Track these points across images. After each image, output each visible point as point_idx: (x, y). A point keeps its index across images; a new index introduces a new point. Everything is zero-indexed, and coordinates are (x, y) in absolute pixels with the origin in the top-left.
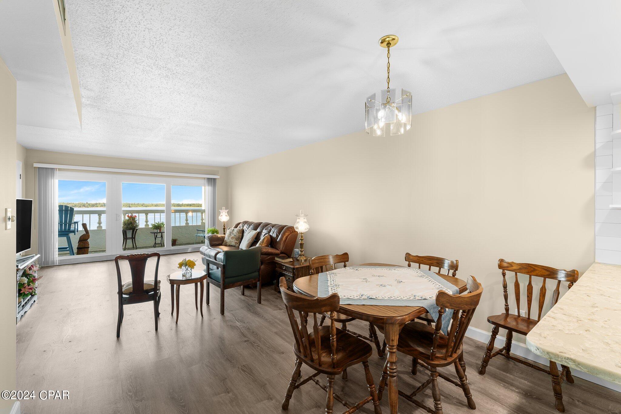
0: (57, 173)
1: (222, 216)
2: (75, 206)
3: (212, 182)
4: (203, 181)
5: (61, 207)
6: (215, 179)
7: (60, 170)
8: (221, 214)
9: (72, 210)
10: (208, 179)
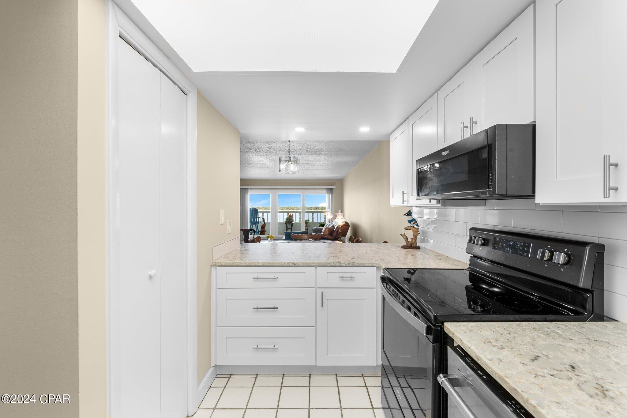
0: (249, 190)
1: (338, 218)
2: (260, 209)
3: (331, 191)
4: (325, 191)
5: (250, 209)
6: (332, 189)
7: (250, 189)
8: (337, 217)
9: (257, 210)
10: (327, 189)
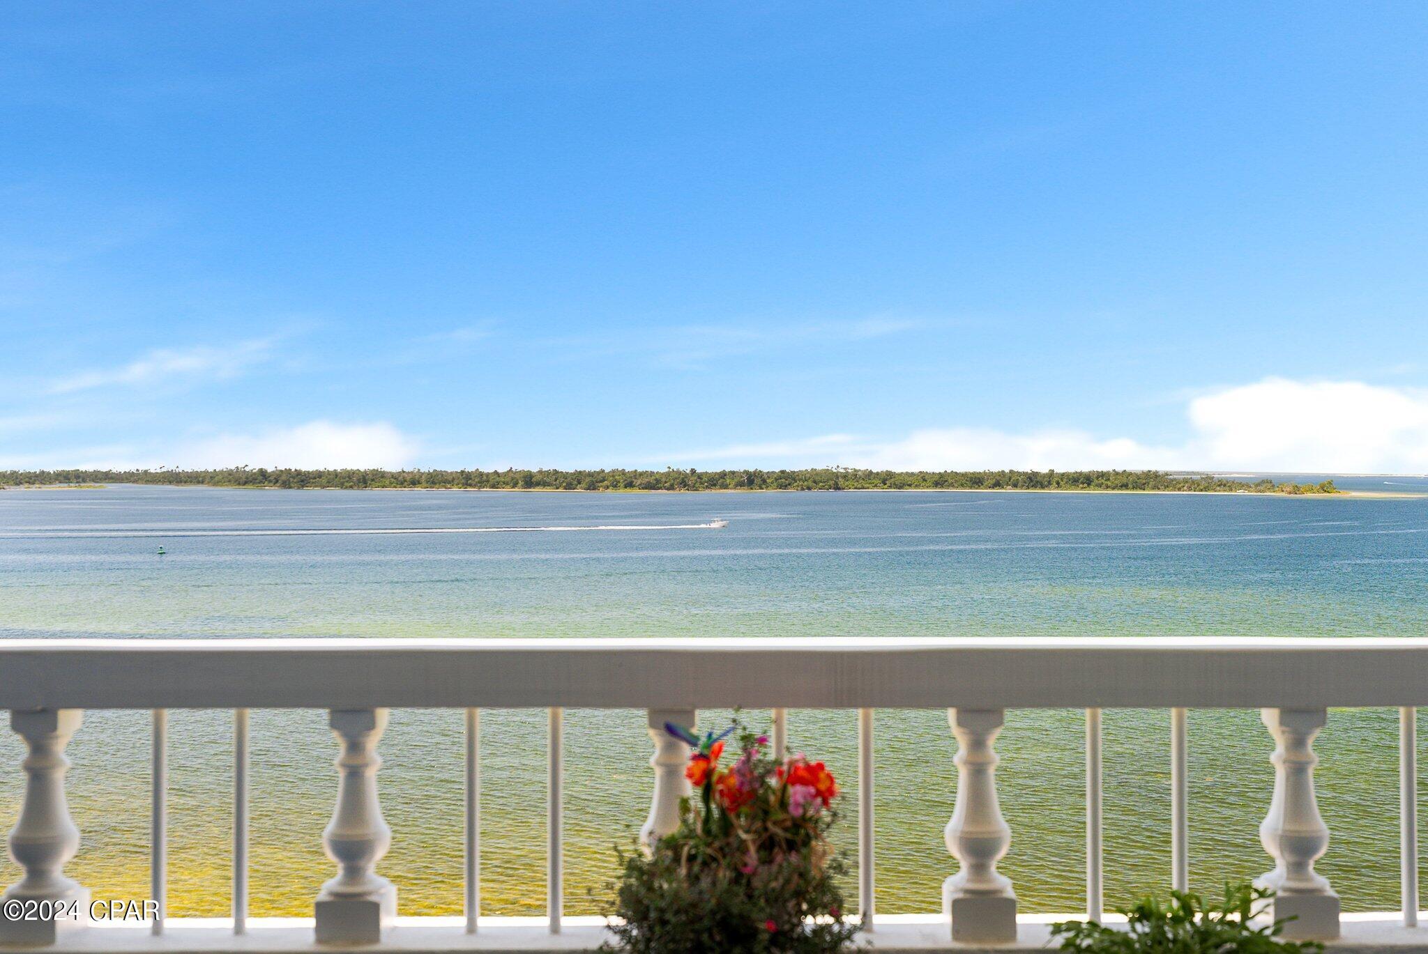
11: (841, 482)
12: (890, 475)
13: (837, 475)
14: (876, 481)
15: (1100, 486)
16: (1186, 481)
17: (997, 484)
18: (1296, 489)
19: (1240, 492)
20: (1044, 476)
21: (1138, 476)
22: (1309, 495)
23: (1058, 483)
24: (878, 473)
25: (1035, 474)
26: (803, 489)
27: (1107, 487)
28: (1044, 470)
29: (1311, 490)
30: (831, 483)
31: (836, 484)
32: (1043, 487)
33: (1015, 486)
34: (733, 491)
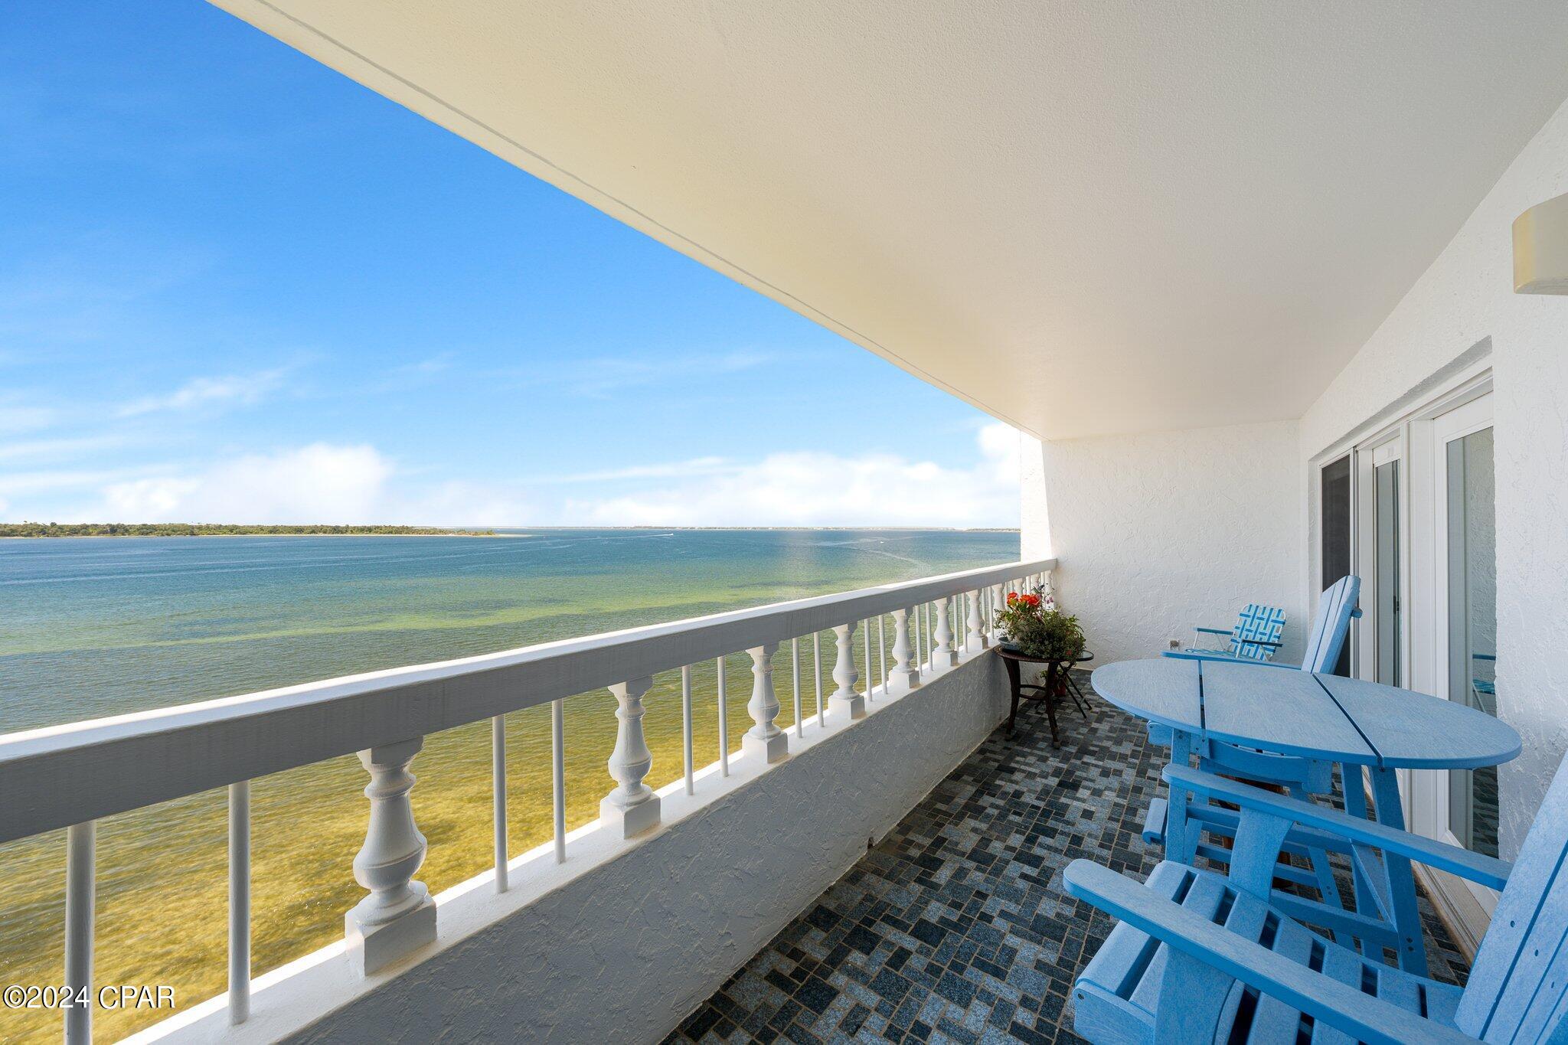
11: (196, 531)
12: (236, 527)
13: (193, 527)
14: (225, 531)
15: (377, 532)
16: (423, 530)
17: (313, 532)
18: (476, 533)
19: (450, 535)
20: (343, 528)
21: (398, 528)
22: (482, 536)
23: (352, 531)
24: (226, 526)
25: (338, 527)
26: (163, 535)
27: (381, 533)
28: (343, 525)
29: (483, 534)
30: (188, 532)
31: (193, 532)
32: (342, 533)
33: (325, 532)
34: (96, 537)
